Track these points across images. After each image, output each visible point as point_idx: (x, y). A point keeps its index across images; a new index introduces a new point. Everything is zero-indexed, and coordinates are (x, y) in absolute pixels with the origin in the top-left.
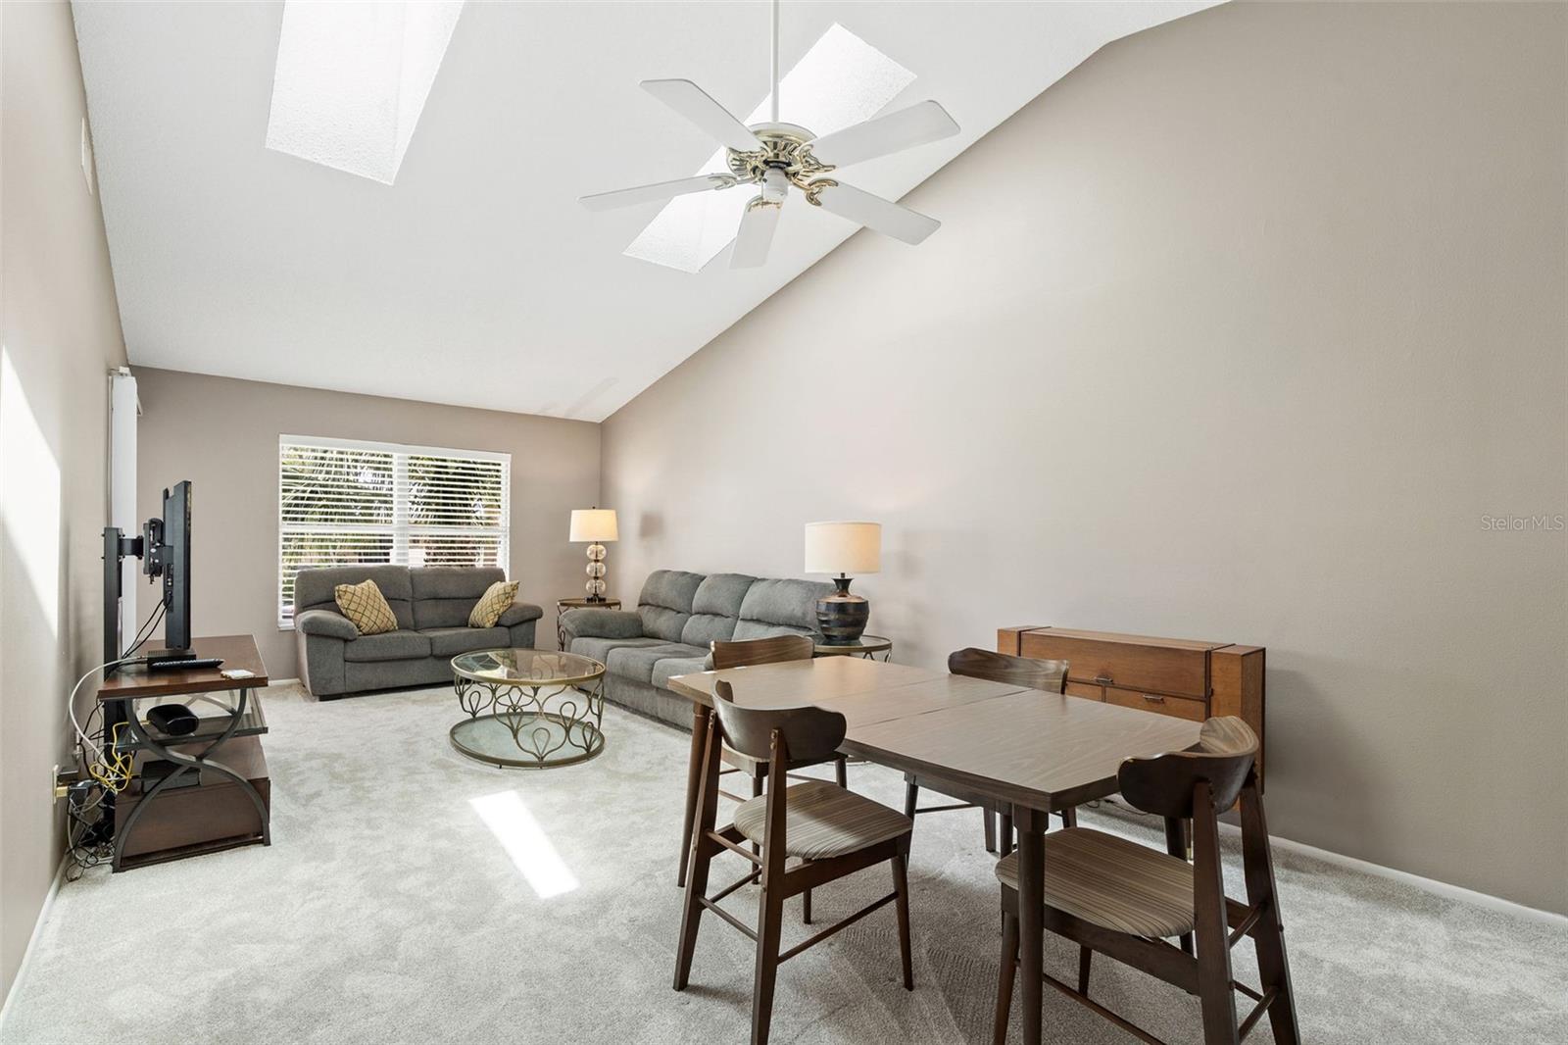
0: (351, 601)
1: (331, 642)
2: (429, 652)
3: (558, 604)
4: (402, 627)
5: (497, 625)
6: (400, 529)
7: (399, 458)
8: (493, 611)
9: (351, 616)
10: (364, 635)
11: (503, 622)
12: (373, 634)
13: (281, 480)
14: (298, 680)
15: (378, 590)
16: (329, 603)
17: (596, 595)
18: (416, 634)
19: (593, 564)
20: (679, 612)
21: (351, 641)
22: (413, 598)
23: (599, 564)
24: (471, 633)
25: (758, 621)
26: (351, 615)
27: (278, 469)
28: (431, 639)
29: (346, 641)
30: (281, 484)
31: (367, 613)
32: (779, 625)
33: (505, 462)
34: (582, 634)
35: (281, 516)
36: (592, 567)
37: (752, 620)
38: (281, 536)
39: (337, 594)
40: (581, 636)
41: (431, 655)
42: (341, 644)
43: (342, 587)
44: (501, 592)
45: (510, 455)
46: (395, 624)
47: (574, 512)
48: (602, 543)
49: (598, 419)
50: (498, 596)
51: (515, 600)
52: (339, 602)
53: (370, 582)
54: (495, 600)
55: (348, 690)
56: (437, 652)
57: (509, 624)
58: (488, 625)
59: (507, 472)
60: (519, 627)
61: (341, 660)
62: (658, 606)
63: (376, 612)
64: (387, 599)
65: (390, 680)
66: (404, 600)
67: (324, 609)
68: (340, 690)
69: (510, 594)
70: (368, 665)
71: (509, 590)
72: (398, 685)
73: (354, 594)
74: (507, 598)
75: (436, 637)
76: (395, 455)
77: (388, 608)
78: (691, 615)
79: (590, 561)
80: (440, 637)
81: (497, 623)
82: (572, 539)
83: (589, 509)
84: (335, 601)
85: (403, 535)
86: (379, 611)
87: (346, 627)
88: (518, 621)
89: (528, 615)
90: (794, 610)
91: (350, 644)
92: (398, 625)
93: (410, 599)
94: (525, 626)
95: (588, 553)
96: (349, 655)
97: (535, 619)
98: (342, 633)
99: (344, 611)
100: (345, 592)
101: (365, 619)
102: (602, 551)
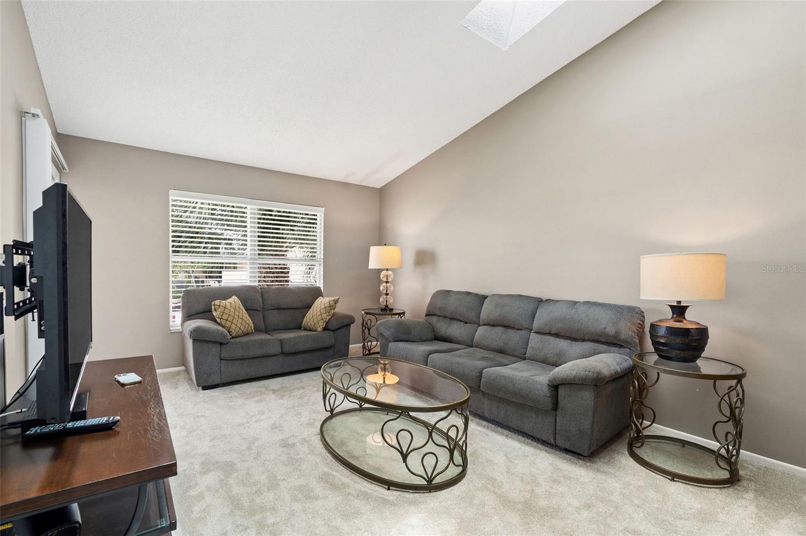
0: (223, 313)
1: (210, 345)
2: (280, 351)
3: (363, 312)
4: (257, 330)
5: (325, 329)
6: (251, 259)
7: (251, 209)
8: (322, 319)
9: (224, 325)
10: (233, 338)
11: (330, 327)
12: (239, 337)
13: (171, 224)
14: (183, 368)
15: (240, 303)
16: (206, 313)
17: (387, 306)
18: (269, 337)
19: (385, 284)
20: (466, 323)
21: (225, 344)
22: (263, 308)
23: (389, 284)
24: (308, 336)
25: (557, 335)
26: (223, 322)
27: (169, 215)
28: (281, 340)
29: (221, 344)
30: (170, 226)
31: (235, 322)
32: (583, 340)
33: (320, 214)
34: (396, 339)
35: (171, 249)
36: (384, 286)
37: (550, 334)
38: (171, 264)
39: (213, 308)
40: (396, 341)
41: (283, 353)
42: (218, 346)
43: (217, 302)
44: (327, 305)
45: (324, 209)
46: (253, 328)
47: (371, 247)
48: (391, 270)
49: (378, 185)
50: (325, 308)
51: (336, 310)
52: (214, 314)
53: (234, 297)
54: (323, 311)
55: (224, 381)
56: (286, 350)
57: (333, 329)
58: (319, 329)
59: (321, 220)
60: (339, 331)
61: (218, 359)
62: (445, 317)
63: (240, 320)
64: (247, 310)
65: (252, 372)
66: (257, 310)
67: (203, 318)
68: (217, 382)
69: (332, 306)
70: (238, 362)
71: (332, 303)
72: (258, 376)
73: (225, 307)
74: (331, 309)
75: (285, 339)
76: (249, 207)
77: (247, 316)
78: (479, 325)
79: (383, 282)
80: (288, 339)
81: (324, 327)
82: (369, 268)
83: (383, 245)
84: (212, 312)
85: (254, 263)
86: (242, 319)
87: (222, 333)
88: (339, 327)
89: (346, 322)
90: (605, 328)
91: (224, 346)
92: (254, 329)
93: (262, 310)
94: (343, 330)
95: (382, 276)
96: (223, 355)
97: (350, 325)
98: (219, 339)
99: (218, 320)
100: (219, 306)
101: (233, 326)
102: (390, 275)
